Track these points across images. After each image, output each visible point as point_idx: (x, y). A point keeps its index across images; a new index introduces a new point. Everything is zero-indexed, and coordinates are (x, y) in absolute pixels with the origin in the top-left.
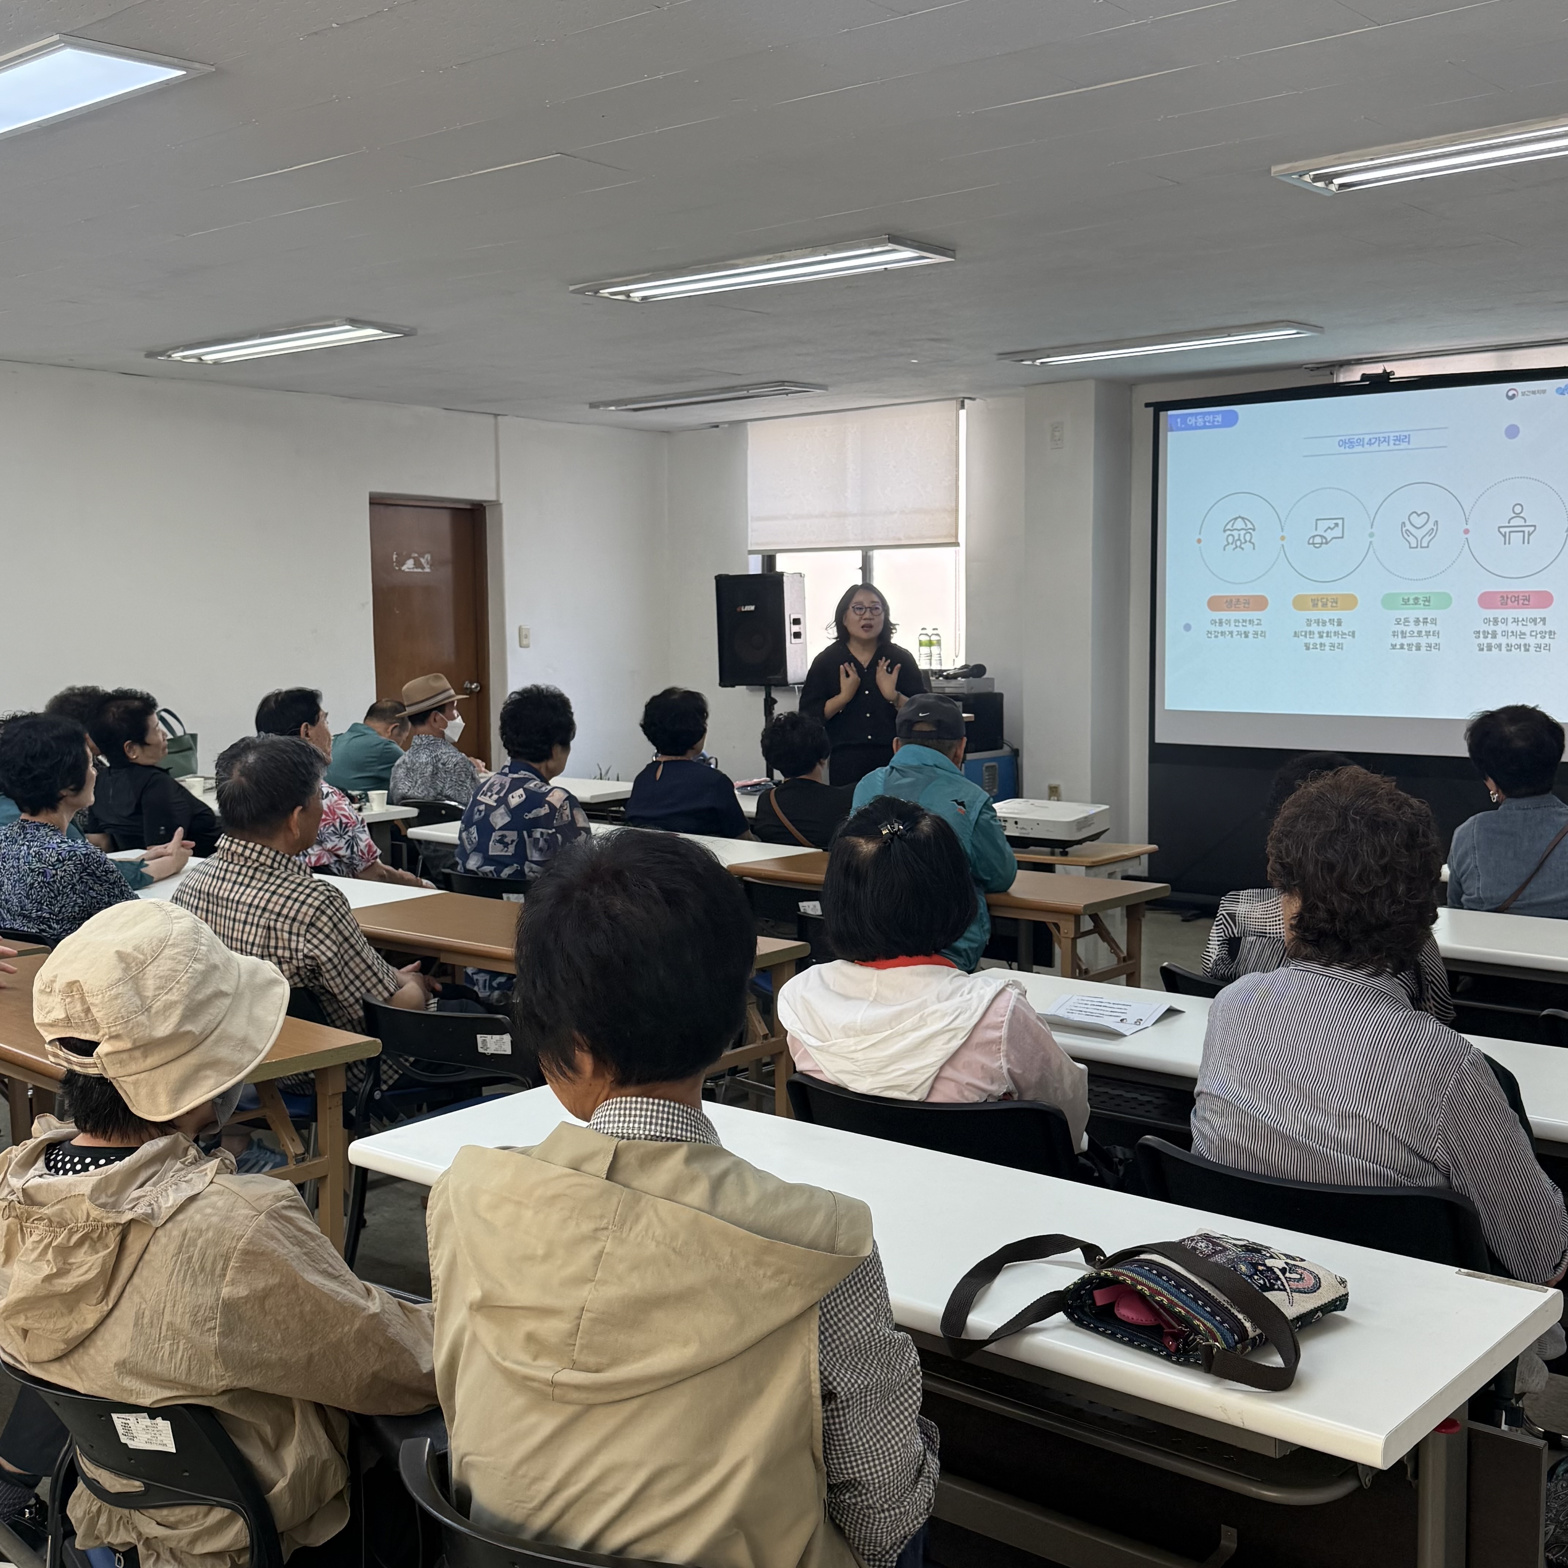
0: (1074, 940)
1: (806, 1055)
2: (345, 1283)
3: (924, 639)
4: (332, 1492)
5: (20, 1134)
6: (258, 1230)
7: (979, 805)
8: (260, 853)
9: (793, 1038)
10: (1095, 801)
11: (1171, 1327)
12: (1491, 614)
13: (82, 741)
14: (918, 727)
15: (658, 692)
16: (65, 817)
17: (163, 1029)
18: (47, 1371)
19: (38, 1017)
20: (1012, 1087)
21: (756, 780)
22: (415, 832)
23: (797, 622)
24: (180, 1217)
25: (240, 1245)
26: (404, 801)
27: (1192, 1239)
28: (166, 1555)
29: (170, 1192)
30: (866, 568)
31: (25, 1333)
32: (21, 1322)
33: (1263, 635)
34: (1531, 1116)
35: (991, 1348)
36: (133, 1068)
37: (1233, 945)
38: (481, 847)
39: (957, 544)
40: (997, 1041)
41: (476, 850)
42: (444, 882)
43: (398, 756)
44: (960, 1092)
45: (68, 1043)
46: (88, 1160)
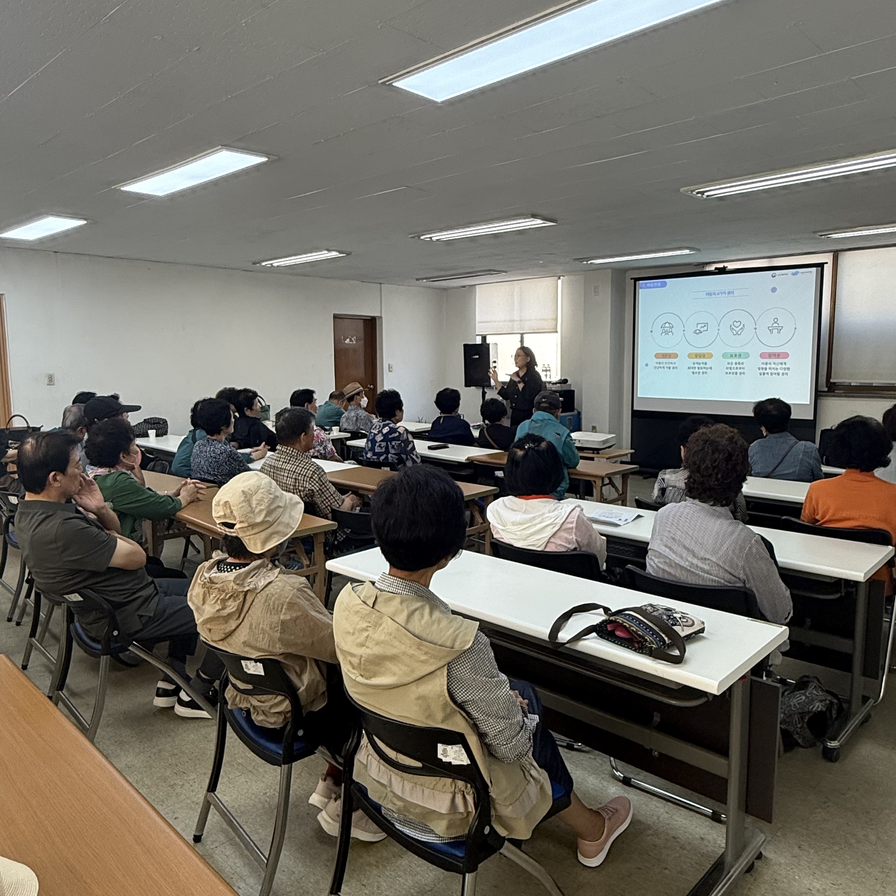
0: (601, 487)
1: (498, 532)
2: (325, 615)
3: (544, 369)
4: (321, 692)
5: (208, 557)
6: (294, 595)
7: (566, 435)
8: (292, 451)
9: (493, 526)
10: (610, 433)
11: (636, 639)
12: (765, 361)
13: (229, 408)
14: (542, 405)
15: (441, 389)
16: (223, 437)
17: (259, 519)
18: (218, 644)
19: (214, 515)
20: (577, 546)
21: (479, 424)
22: (349, 443)
23: (495, 362)
24: (265, 589)
25: (287, 600)
26: (345, 431)
27: (645, 606)
28: (260, 712)
29: (262, 580)
30: (522, 341)
31: (210, 630)
32: (209, 626)
33: (676, 368)
34: (778, 559)
35: (567, 645)
36: (248, 533)
37: (663, 491)
38: (372, 449)
39: (557, 332)
40: (572, 528)
41: (370, 450)
42: (359, 462)
43: (343, 413)
44: (556, 547)
45: (225, 524)
46: (233, 567)
